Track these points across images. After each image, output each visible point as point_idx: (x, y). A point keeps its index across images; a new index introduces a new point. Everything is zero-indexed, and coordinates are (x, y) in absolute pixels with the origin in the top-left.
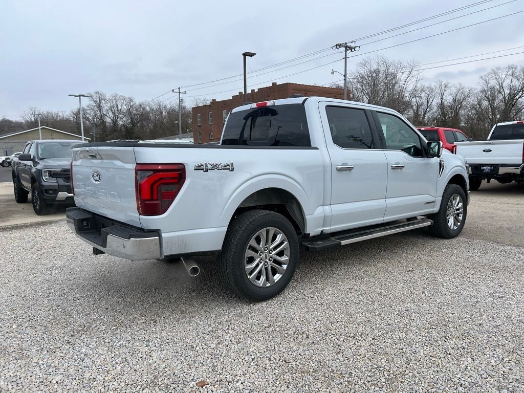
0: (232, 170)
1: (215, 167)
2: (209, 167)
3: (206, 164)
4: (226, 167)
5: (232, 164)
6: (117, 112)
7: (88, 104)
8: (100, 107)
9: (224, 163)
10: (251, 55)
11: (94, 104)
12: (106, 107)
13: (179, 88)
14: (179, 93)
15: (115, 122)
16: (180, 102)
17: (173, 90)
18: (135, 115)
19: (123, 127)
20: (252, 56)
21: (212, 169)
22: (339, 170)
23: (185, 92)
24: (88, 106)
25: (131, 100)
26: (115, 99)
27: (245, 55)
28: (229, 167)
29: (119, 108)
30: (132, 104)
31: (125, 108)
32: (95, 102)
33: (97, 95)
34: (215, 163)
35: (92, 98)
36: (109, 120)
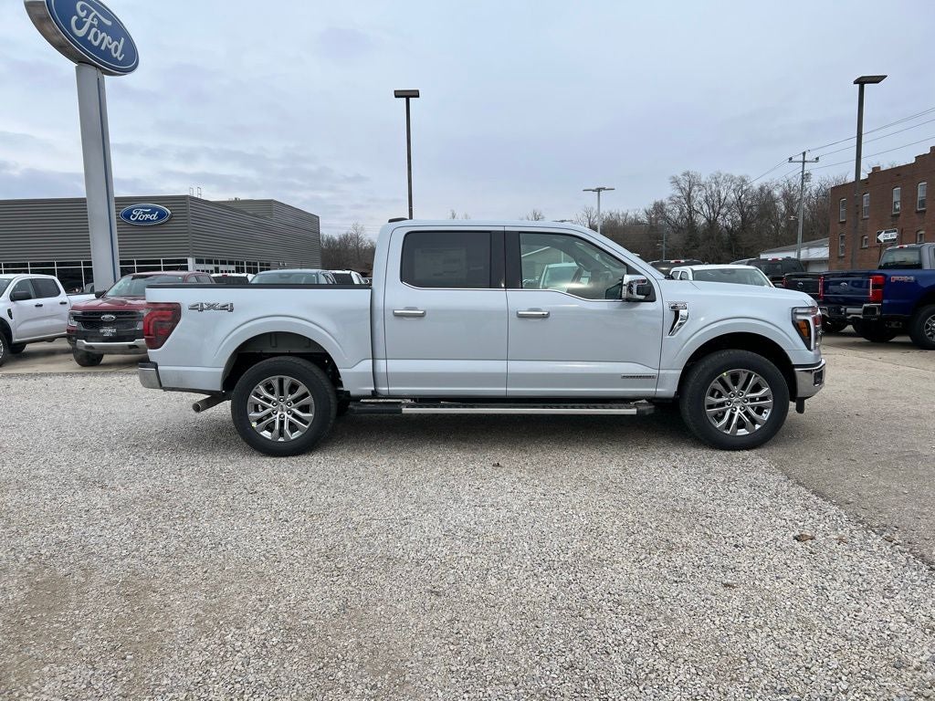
0: (232, 310)
1: (211, 307)
2: (205, 306)
3: (202, 304)
4: (223, 308)
5: (232, 304)
6: (715, 203)
7: (669, 196)
8: (689, 198)
9: (222, 303)
10: (876, 80)
11: (680, 194)
12: (699, 197)
13: (804, 154)
14: (804, 162)
15: (712, 223)
16: (803, 178)
17: (791, 159)
18: (750, 207)
19: (725, 229)
20: (878, 82)
21: (208, 309)
22: (397, 315)
23: (817, 159)
24: (670, 199)
25: (744, 181)
26: (717, 183)
27: (861, 82)
28: (228, 308)
29: (722, 198)
30: (745, 188)
31: (732, 197)
32: (681, 189)
33: (687, 178)
34: (212, 303)
35: (678, 185)
36: (703, 221)
